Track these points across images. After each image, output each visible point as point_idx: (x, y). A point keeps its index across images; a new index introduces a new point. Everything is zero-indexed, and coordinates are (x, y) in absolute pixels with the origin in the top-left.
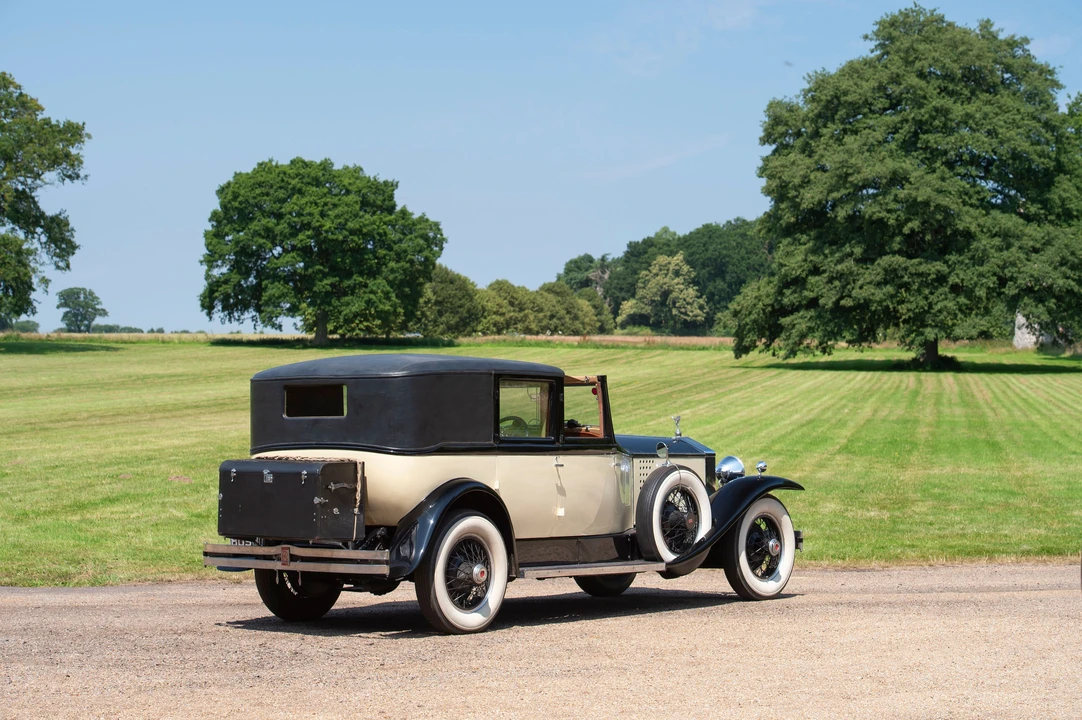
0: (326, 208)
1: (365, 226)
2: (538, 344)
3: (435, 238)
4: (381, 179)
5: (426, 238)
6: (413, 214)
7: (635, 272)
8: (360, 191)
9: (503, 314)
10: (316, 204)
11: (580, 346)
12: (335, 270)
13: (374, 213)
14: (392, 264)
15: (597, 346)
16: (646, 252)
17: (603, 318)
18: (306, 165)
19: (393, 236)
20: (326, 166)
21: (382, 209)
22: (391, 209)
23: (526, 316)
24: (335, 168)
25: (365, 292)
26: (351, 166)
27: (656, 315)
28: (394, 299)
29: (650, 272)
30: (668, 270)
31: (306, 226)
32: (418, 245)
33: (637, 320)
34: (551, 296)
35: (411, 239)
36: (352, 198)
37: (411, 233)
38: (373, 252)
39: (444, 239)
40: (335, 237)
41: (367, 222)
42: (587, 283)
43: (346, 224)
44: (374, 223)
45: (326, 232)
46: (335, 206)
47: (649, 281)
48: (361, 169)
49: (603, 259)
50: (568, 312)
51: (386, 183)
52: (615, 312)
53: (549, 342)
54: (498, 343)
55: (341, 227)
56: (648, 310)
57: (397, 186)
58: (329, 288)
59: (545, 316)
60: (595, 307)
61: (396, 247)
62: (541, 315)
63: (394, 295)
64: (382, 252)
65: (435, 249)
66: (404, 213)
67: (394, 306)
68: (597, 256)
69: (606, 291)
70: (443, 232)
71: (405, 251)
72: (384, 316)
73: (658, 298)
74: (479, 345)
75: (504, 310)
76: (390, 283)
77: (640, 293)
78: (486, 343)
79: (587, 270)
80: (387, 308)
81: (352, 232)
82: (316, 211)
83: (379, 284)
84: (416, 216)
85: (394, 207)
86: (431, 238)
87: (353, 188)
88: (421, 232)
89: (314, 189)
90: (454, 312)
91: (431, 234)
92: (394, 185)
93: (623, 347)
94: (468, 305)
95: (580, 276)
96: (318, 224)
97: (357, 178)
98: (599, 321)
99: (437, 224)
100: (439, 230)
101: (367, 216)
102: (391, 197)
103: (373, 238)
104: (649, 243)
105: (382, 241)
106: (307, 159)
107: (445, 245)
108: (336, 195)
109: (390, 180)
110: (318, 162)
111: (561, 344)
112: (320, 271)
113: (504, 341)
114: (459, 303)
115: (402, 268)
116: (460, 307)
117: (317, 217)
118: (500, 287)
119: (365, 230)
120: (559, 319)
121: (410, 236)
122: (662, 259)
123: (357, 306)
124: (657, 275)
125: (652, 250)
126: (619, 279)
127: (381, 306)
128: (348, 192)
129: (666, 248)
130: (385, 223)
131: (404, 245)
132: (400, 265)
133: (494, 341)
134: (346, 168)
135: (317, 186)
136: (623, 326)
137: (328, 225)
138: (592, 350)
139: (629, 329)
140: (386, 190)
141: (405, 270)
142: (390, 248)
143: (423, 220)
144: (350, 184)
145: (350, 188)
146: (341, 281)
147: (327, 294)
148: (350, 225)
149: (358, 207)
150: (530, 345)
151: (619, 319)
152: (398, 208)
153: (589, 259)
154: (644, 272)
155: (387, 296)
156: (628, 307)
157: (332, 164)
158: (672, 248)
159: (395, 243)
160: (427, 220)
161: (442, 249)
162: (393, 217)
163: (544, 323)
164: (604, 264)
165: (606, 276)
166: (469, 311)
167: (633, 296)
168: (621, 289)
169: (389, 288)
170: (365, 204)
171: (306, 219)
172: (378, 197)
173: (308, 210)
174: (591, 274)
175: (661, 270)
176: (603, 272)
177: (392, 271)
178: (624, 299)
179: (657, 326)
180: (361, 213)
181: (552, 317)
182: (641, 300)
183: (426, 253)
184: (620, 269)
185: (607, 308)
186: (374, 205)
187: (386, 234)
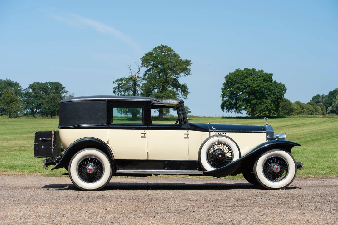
0: (254, 81)
1: (265, 86)
2: (312, 117)
3: (283, 89)
4: (269, 73)
5: (281, 89)
6: (277, 82)
7: (332, 99)
8: (263, 76)
10: (252, 80)
11: (323, 117)
12: (257, 98)
13: (267, 82)
14: (272, 96)
15: (328, 118)
16: (334, 94)
17: (324, 111)
18: (248, 70)
19: (272, 88)
20: (254, 70)
21: (269, 81)
22: (271, 81)
23: (304, 110)
24: (256, 71)
25: (265, 104)
26: (260, 70)
27: (337, 110)
28: (273, 105)
29: (336, 99)
31: (249, 86)
32: (279, 91)
33: (332, 112)
34: (311, 105)
35: (277, 89)
36: (261, 78)
37: (277, 87)
38: (266, 93)
40: (257, 89)
41: (265, 85)
42: (318, 102)
43: (260, 85)
44: (267, 85)
45: (254, 87)
46: (256, 80)
47: (335, 101)
48: (263, 71)
49: (323, 95)
50: (315, 110)
51: (270, 74)
52: (327, 110)
54: (301, 117)
55: (258, 86)
56: (334, 109)
57: (273, 75)
58: (255, 103)
59: (309, 111)
60: (321, 108)
61: (273, 91)
62: (308, 110)
63: (273, 104)
64: (269, 93)
65: (283, 92)
66: (275, 82)
67: (272, 107)
68: (321, 95)
69: (324, 104)
70: (286, 87)
71: (276, 92)
72: (269, 110)
74: (296, 118)
75: (299, 109)
76: (272, 101)
77: (333, 105)
79: (318, 99)
80: (271, 108)
81: (261, 87)
82: (251, 82)
83: (269, 101)
84: (278, 83)
85: (272, 80)
86: (282, 89)
87: (261, 76)
88: (280, 87)
89: (251, 76)
90: (286, 109)
91: (282, 88)
92: (272, 75)
93: (335, 118)
94: (290, 107)
95: (317, 100)
96: (252, 85)
97: (262, 73)
98: (323, 112)
99: (284, 85)
100: (285, 86)
101: (265, 83)
102: (272, 78)
103: (267, 89)
104: (335, 91)
105: (269, 90)
106: (249, 68)
107: (286, 90)
108: (257, 78)
109: (271, 73)
110: (252, 69)
111: (318, 117)
112: (253, 98)
113: (302, 116)
115: (275, 97)
116: (288, 108)
117: (252, 83)
118: (298, 103)
120: (312, 111)
121: (277, 88)
123: (263, 107)
125: (336, 93)
126: (327, 101)
127: (269, 107)
128: (260, 77)
130: (270, 85)
131: (275, 91)
132: (274, 96)
133: (299, 117)
134: (259, 71)
135: (252, 75)
136: (329, 113)
137: (255, 86)
139: (330, 114)
140: (270, 76)
141: (276, 98)
142: (271, 92)
143: (280, 84)
144: (260, 75)
145: (260, 76)
146: (258, 101)
147: (255, 104)
148: (261, 85)
149: (263, 81)
150: (310, 117)
151: (328, 111)
152: (273, 81)
153: (319, 96)
154: (334, 99)
155: (271, 104)
156: (330, 108)
157: (256, 69)
159: (273, 90)
160: (281, 84)
161: (285, 92)
162: (272, 83)
163: (309, 112)
164: (323, 97)
165: (324, 100)
166: (290, 109)
167: (331, 105)
168: (328, 104)
169: (271, 103)
170: (265, 80)
171: (249, 84)
172: (268, 78)
173: (249, 82)
174: (320, 100)
177: (272, 98)
178: (329, 106)
179: (337, 113)
180: (263, 82)
181: (311, 111)
182: (334, 106)
183: (281, 93)
184: (327, 98)
185: (324, 109)
186: (267, 80)
187: (270, 88)
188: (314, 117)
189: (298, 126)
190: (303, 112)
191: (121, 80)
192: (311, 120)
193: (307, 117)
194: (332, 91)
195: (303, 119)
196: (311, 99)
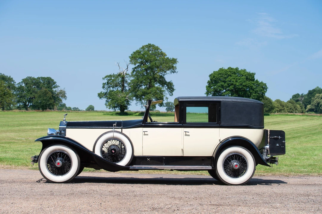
0: (237, 80)
1: (247, 84)
2: (291, 115)
3: (265, 87)
4: (251, 72)
5: (263, 88)
6: (259, 81)
7: (310, 98)
8: (246, 75)
9: (279, 108)
10: (235, 79)
11: (303, 116)
13: (249, 81)
14: (254, 94)
16: (313, 93)
17: (303, 109)
18: (232, 69)
19: (254, 87)
20: (237, 69)
21: (251, 80)
23: (284, 108)
24: (239, 70)
26: (243, 69)
27: (316, 109)
29: (314, 98)
30: (319, 97)
31: (232, 84)
32: (261, 89)
33: (311, 110)
34: (291, 104)
35: (259, 88)
36: (243, 77)
37: (259, 86)
38: (249, 91)
39: (267, 88)
40: (239, 87)
42: (297, 101)
44: (249, 83)
45: (237, 86)
46: (239, 79)
47: (314, 100)
48: (246, 70)
49: (302, 95)
50: (294, 108)
51: (252, 73)
52: (305, 108)
53: (294, 114)
54: (281, 115)
55: (241, 84)
56: (314, 107)
57: (255, 74)
59: (289, 109)
60: (301, 107)
61: (255, 90)
62: (288, 108)
64: (251, 91)
65: (265, 90)
66: (257, 81)
68: (300, 94)
69: (303, 103)
71: (257, 91)
73: (316, 105)
74: (276, 115)
75: (279, 107)
77: (312, 103)
78: (278, 115)
79: (298, 97)
81: (244, 86)
82: (234, 80)
84: (260, 82)
85: (254, 79)
86: (263, 87)
87: (244, 75)
88: (261, 86)
89: (234, 75)
90: (267, 107)
91: (264, 87)
92: (254, 74)
93: (314, 116)
94: (271, 105)
95: (297, 99)
96: (235, 84)
97: (245, 72)
98: (302, 110)
99: (265, 84)
100: (266, 85)
101: (248, 82)
102: (254, 77)
103: (249, 88)
104: (314, 90)
105: (251, 88)
106: (232, 67)
107: (267, 89)
108: (239, 76)
109: (253, 73)
110: (235, 68)
111: (297, 115)
112: (235, 96)
113: (283, 114)
114: (269, 105)
116: (269, 106)
117: (235, 82)
118: (278, 101)
119: (247, 85)
120: (292, 109)
121: (258, 87)
122: (317, 95)
124: (316, 99)
125: (315, 92)
126: (306, 100)
128: (243, 76)
129: (318, 92)
130: (252, 84)
131: (257, 89)
132: (256, 94)
133: (280, 114)
136: (307, 112)
137: (238, 84)
138: (306, 117)
139: (309, 112)
140: (252, 75)
141: (257, 96)
142: (253, 90)
143: (262, 83)
145: (243, 75)
148: (243, 84)
149: (245, 79)
150: (289, 115)
151: (306, 110)
152: (255, 80)
153: (298, 95)
154: (313, 98)
156: (309, 107)
158: (320, 92)
159: (255, 89)
160: (263, 83)
161: (267, 90)
162: (254, 82)
163: (289, 110)
164: (302, 96)
165: (303, 99)
166: (271, 107)
167: (310, 104)
168: (307, 102)
170: (247, 79)
171: (232, 83)
172: (250, 77)
173: (232, 80)
174: (299, 99)
175: (317, 97)
176: (302, 98)
177: (254, 96)
178: (308, 105)
179: (316, 112)
180: (246, 81)
181: (291, 109)
182: (312, 105)
183: (263, 91)
184: (306, 97)
185: (304, 107)
186: (249, 79)
187: (252, 86)
188: (294, 115)
189: (278, 123)
190: (284, 110)
191: (110, 76)
192: (291, 117)
193: (287, 115)
194: (311, 91)
195: (283, 116)
196: (291, 98)
